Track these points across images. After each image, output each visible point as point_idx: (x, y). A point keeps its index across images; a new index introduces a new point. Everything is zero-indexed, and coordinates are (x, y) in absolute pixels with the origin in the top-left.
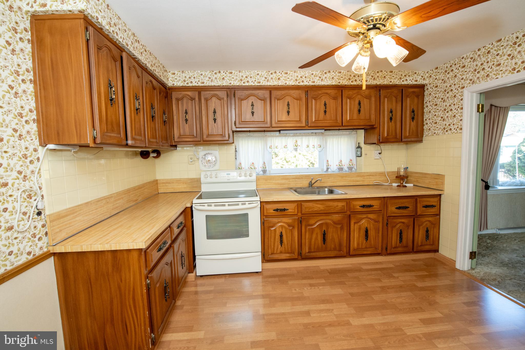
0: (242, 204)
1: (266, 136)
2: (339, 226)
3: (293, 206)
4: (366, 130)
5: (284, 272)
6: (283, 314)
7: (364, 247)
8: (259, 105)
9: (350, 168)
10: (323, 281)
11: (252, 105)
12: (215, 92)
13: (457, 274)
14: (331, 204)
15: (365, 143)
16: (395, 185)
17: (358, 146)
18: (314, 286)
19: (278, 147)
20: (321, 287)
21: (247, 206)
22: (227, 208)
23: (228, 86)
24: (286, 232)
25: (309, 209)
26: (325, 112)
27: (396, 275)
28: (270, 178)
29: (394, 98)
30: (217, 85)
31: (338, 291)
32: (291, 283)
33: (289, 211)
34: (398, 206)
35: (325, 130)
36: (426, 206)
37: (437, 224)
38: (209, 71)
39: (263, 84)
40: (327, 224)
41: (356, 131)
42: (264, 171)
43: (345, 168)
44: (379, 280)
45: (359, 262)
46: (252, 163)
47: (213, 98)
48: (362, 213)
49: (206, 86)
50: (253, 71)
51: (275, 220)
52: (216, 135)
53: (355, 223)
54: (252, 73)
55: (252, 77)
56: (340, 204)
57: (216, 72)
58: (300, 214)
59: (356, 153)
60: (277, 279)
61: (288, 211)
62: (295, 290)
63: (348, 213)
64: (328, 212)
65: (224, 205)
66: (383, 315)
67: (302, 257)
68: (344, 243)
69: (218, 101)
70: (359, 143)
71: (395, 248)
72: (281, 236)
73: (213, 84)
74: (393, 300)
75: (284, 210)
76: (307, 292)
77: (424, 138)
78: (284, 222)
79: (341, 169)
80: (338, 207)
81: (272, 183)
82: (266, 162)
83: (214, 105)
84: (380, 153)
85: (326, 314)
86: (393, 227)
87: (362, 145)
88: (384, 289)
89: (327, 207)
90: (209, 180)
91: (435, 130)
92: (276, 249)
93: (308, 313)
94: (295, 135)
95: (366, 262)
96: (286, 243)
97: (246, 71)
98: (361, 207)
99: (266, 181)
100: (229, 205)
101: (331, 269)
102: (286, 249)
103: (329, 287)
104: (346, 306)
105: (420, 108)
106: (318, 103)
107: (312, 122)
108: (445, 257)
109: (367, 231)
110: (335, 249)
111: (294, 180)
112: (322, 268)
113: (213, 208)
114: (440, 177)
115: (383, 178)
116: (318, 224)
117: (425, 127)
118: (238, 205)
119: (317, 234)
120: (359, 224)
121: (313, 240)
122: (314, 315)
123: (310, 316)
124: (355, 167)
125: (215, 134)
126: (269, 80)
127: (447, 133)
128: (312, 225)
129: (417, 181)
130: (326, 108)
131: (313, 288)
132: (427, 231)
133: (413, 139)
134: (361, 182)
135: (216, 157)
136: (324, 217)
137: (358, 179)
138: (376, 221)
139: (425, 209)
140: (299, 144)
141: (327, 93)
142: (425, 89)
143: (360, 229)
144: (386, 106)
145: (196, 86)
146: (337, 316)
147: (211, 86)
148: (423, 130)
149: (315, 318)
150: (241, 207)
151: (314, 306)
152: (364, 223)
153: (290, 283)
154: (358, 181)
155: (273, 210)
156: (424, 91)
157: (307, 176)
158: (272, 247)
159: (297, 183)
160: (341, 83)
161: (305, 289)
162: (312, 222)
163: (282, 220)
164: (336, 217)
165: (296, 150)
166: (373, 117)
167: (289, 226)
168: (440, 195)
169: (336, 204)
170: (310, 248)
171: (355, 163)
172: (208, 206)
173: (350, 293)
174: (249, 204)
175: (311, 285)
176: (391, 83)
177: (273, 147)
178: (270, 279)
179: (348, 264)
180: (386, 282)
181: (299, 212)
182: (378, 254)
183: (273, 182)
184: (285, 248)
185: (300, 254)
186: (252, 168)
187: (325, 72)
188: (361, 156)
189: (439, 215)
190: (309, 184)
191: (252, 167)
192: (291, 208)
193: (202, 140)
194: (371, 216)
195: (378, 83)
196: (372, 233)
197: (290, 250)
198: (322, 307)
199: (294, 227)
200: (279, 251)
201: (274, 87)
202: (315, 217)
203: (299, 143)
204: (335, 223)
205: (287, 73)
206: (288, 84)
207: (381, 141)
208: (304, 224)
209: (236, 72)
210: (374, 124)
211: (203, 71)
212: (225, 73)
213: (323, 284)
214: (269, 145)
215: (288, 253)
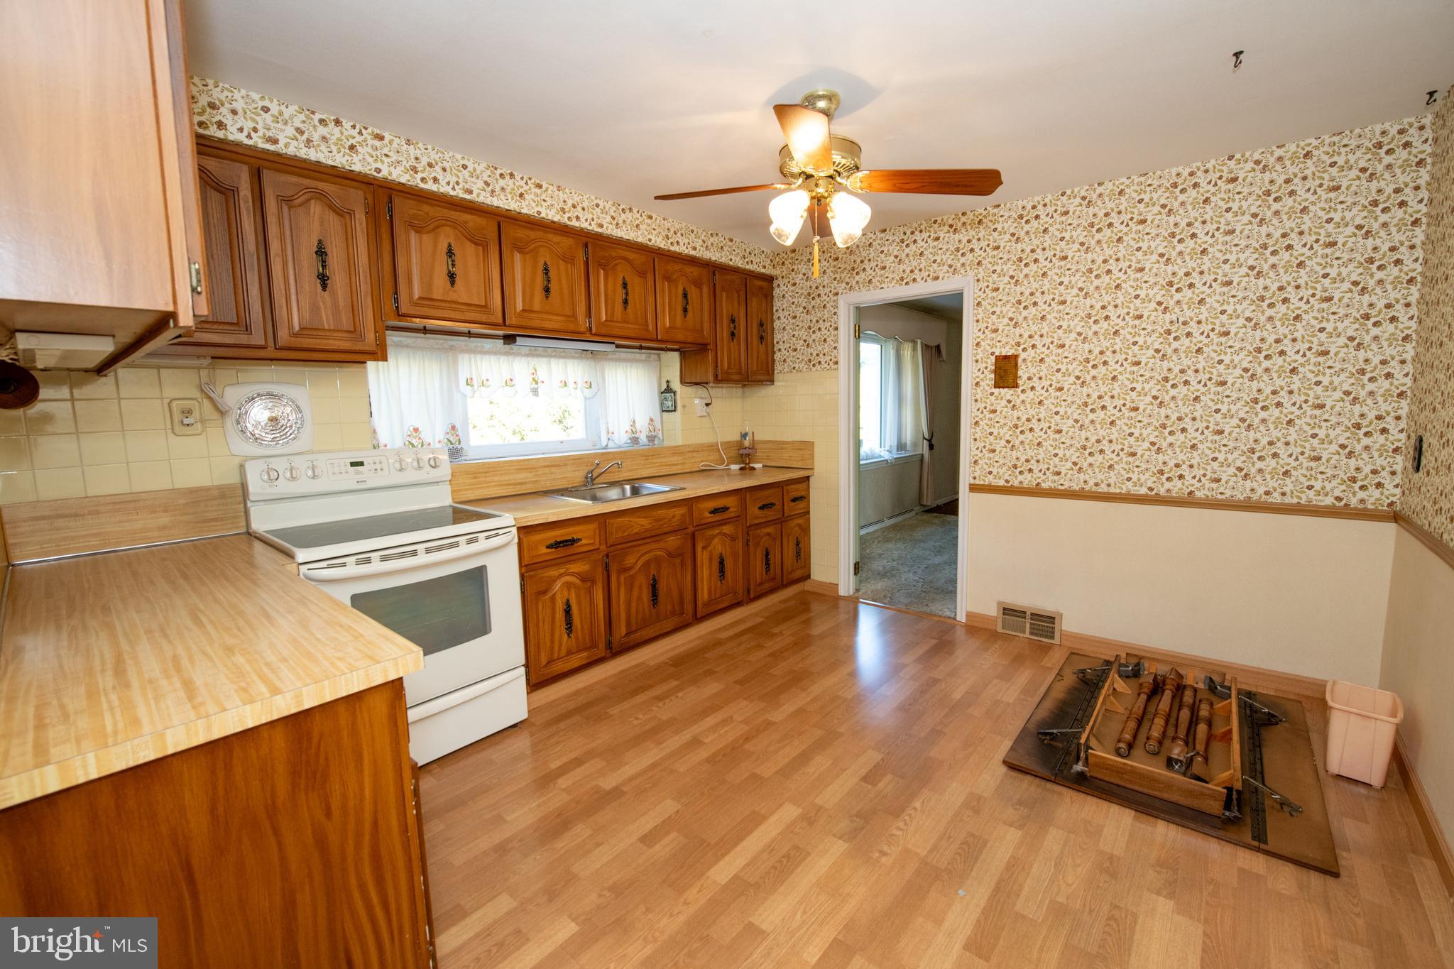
0: (469, 542)
1: (452, 348)
2: (678, 561)
3: (592, 526)
4: (684, 355)
5: (582, 700)
6: (654, 766)
7: (718, 596)
8: (468, 256)
9: (651, 438)
10: (675, 683)
11: (450, 253)
12: (321, 185)
13: (842, 604)
14: (662, 513)
15: (683, 382)
16: (735, 467)
17: (664, 387)
18: (667, 698)
19: (489, 383)
20: (680, 694)
21: (483, 544)
22: (422, 559)
23: (366, 175)
24: (578, 597)
25: (624, 532)
26: (625, 302)
27: (776, 630)
28: (484, 470)
29: (736, 295)
30: (330, 162)
31: (712, 688)
32: (616, 711)
33: (584, 542)
34: (761, 504)
35: (618, 346)
36: (794, 500)
37: (806, 530)
38: (296, 107)
39: (481, 199)
40: (657, 560)
41: (659, 355)
42: (455, 453)
43: (643, 438)
44: (759, 647)
45: (708, 630)
46: (411, 429)
47: (313, 202)
48: (712, 525)
49: (279, 155)
50: (451, 154)
51: (553, 572)
52: (329, 330)
53: (704, 548)
54: (447, 156)
55: (448, 169)
56: (679, 512)
57: (323, 117)
58: (603, 547)
59: (662, 404)
60: (576, 718)
61: (580, 543)
62: (637, 718)
63: (691, 529)
64: (658, 532)
65: (414, 553)
66: (803, 690)
67: (615, 651)
68: (688, 595)
69: (332, 218)
70: (668, 382)
71: (761, 584)
72: (568, 612)
73: (313, 155)
74: (800, 665)
75: (573, 542)
76: (665, 711)
77: (776, 376)
78: (573, 574)
79: (635, 440)
80: (675, 519)
81: (493, 484)
82: (458, 426)
83: (316, 226)
84: (707, 405)
85: (726, 728)
86: (757, 544)
87: (676, 385)
88: (776, 656)
89: (656, 521)
90: (283, 487)
91: (794, 362)
92: (556, 648)
93: (696, 742)
94: (533, 354)
95: (719, 626)
96: (579, 627)
97: (430, 147)
98: (712, 512)
99: (475, 478)
100: (429, 551)
101: (671, 659)
102: (581, 639)
103: (692, 688)
104: (744, 703)
105: (769, 320)
106: (610, 279)
107: (600, 324)
108: (821, 584)
109: (722, 562)
110: (673, 613)
111: (547, 470)
112: (652, 664)
113: (376, 566)
114: (806, 447)
115: (714, 456)
116: (640, 563)
117: (777, 356)
118: (456, 545)
119: (640, 587)
120: (709, 549)
121: (634, 604)
122: (710, 739)
123: (704, 743)
124: (661, 437)
125: (326, 327)
126: (497, 193)
127: (814, 369)
128: (630, 569)
129: (768, 458)
130: (627, 294)
131: (667, 701)
132: (798, 544)
133: (762, 378)
134: (680, 467)
135: (298, 409)
136: (653, 546)
137: (675, 459)
138: (734, 539)
139: (794, 504)
140: (541, 379)
141: (625, 259)
142: (775, 285)
143: (711, 559)
144: (725, 308)
145: (238, 144)
146: (745, 722)
147: (305, 160)
148: (773, 361)
149: (714, 742)
150: (464, 549)
151: (695, 726)
152: (718, 546)
153: (614, 711)
154: (674, 465)
155: (548, 547)
156: (773, 289)
157: (578, 460)
158: (548, 644)
159: (554, 479)
160: (653, 241)
161: (654, 708)
162: (630, 560)
163: (567, 569)
164: (673, 542)
165: (535, 392)
166: (706, 326)
167: (583, 580)
168: (808, 477)
169: (670, 512)
170: (628, 624)
171: (658, 426)
172: (359, 563)
173: (736, 682)
174: (487, 538)
175: (659, 698)
176: (731, 263)
177: (475, 382)
178: (562, 725)
179: (690, 642)
180: (771, 645)
181: (603, 542)
182: (738, 604)
183: (496, 479)
184: (577, 638)
185: (609, 645)
186: (413, 445)
187: (622, 207)
188: (675, 411)
189: (808, 513)
190: (586, 478)
191: (414, 441)
192: (587, 536)
193: (271, 343)
194: (727, 529)
195: (714, 259)
196: (729, 564)
197: (587, 641)
198: (710, 721)
199: (593, 582)
200: (563, 653)
201: (508, 214)
202: (636, 549)
203: (542, 375)
204: (670, 555)
205: (540, 186)
206: (543, 215)
207: (720, 378)
208: (614, 568)
209: (397, 140)
210: (708, 341)
211: (271, 101)
212: (357, 130)
213: (680, 688)
214: (463, 376)
215: (585, 649)
